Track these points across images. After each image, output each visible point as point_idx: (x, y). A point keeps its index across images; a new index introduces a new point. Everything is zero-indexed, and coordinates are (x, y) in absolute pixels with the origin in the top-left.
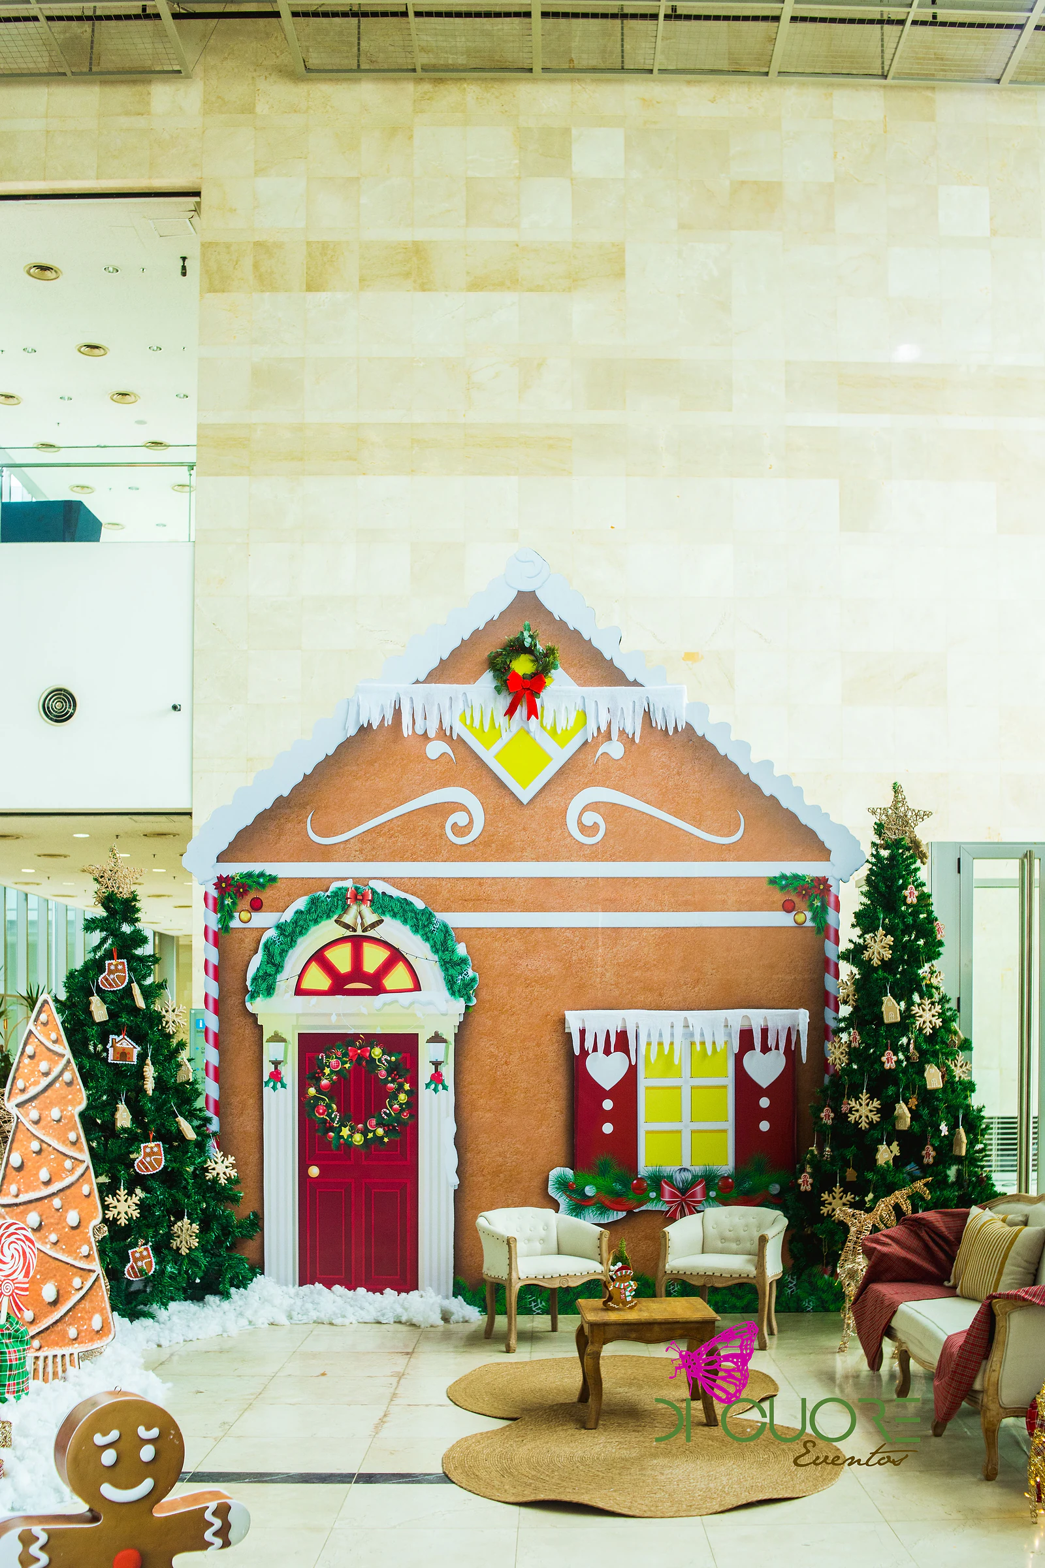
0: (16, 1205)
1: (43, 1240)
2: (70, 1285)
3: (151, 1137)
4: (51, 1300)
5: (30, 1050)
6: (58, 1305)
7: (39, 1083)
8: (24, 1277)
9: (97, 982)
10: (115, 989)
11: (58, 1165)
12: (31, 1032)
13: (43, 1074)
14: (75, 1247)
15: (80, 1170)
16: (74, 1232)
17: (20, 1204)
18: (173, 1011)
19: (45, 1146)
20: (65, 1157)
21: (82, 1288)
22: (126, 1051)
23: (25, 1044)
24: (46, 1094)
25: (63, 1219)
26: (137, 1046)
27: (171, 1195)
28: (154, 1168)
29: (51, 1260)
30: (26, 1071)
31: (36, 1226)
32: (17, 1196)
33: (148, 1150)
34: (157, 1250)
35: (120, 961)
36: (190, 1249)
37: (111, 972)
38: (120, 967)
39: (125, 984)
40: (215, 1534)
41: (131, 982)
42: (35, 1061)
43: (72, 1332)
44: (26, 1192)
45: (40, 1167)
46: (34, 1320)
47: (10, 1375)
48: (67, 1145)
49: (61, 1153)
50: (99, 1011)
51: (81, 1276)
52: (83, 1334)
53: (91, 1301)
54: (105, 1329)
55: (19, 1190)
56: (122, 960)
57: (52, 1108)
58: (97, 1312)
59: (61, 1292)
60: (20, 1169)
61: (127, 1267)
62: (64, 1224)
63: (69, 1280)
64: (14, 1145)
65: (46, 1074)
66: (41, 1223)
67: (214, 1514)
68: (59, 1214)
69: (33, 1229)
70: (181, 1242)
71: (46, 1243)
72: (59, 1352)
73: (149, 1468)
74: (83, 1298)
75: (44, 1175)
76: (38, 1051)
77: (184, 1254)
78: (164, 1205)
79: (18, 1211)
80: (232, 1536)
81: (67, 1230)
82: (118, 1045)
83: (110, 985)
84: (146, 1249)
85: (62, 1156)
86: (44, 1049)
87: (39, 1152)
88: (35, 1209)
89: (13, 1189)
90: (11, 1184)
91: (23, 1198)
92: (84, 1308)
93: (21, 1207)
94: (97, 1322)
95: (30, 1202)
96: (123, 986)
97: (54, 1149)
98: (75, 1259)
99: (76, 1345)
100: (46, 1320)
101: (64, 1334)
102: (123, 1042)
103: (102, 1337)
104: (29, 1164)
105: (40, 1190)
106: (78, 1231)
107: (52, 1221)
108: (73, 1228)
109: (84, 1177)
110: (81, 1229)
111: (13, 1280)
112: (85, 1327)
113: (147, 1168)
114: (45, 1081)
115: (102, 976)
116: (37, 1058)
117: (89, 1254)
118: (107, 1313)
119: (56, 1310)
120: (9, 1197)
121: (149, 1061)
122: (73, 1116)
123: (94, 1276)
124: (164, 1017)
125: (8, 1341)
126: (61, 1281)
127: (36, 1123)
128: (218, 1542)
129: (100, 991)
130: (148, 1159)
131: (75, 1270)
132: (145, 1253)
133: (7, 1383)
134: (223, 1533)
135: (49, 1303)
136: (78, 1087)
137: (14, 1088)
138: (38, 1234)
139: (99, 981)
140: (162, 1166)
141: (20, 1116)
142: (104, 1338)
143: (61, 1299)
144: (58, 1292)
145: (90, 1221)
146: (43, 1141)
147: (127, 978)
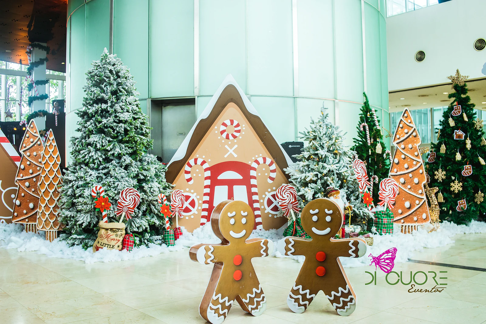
0: (396, 175)
1: (406, 187)
2: (415, 202)
3: (468, 163)
4: (408, 207)
5: (401, 126)
6: (411, 209)
7: (404, 136)
8: (393, 197)
9: (451, 114)
10: (457, 115)
11: (411, 163)
12: (401, 120)
13: (406, 133)
14: (417, 190)
15: (419, 165)
16: (416, 185)
17: (398, 175)
18: (479, 122)
19: (406, 157)
20: (413, 161)
21: (419, 204)
22: (460, 135)
23: (400, 124)
24: (407, 140)
25: (413, 181)
26: (464, 134)
27: (474, 183)
28: (468, 174)
29: (408, 194)
30: (400, 132)
31: (403, 182)
32: (397, 172)
33: (466, 168)
34: (468, 202)
35: (458, 106)
36: (480, 202)
37: (456, 110)
38: (459, 108)
39: (461, 113)
40: (353, 252)
41: (462, 112)
42: (403, 129)
43: (415, 219)
44: (400, 171)
45: (404, 164)
46: (402, 213)
47: (384, 227)
48: (414, 156)
49: (412, 159)
50: (452, 123)
51: (419, 200)
52: (419, 220)
53: (422, 209)
54: (427, 219)
55: (397, 170)
56: (459, 106)
57: (409, 144)
58: (424, 213)
59: (411, 205)
60: (398, 164)
61: (457, 207)
62: (413, 183)
63: (415, 201)
64: (396, 156)
65: (407, 133)
66: (405, 182)
67: (352, 244)
68: (411, 179)
69: (402, 183)
70: (478, 200)
71: (407, 188)
72: (410, 225)
73: (329, 224)
74: (419, 207)
75: (406, 166)
76: (404, 126)
77: (478, 203)
78: (472, 187)
79: (397, 177)
80: (359, 253)
81: (414, 184)
82: (457, 133)
83: (455, 114)
84: (464, 201)
85: (412, 160)
86: (406, 125)
87: (404, 159)
88: (403, 177)
89: (395, 170)
90: (395, 168)
91: (398, 173)
92: (420, 211)
93: (398, 176)
94: (424, 216)
95: (401, 175)
96: (460, 114)
97: (410, 158)
98: (417, 194)
99: (417, 223)
100: (406, 214)
101: (413, 219)
102: (460, 132)
103: (426, 221)
104: (401, 162)
105: (405, 171)
106: (418, 185)
107: (409, 181)
108: (416, 184)
109: (420, 167)
110: (419, 184)
111: (389, 197)
112: (420, 217)
113: (466, 174)
114: (406, 136)
115: (453, 111)
116: (403, 128)
117: (422, 193)
118: (428, 213)
119: (410, 211)
120: (394, 173)
121: (468, 138)
122: (416, 147)
123: (423, 201)
124: (476, 124)
125: (384, 216)
126: (411, 201)
127: (403, 149)
128: (354, 255)
129: (452, 117)
130: (466, 171)
131: (417, 198)
132: (463, 202)
133: (383, 229)
134: (356, 252)
135: (407, 208)
136: (418, 137)
137: (396, 138)
138: (404, 185)
139: (452, 113)
140: (471, 173)
141: (398, 147)
142: (427, 222)
143: (411, 207)
144: (410, 205)
145: (422, 182)
146: (405, 155)
147: (461, 111)
